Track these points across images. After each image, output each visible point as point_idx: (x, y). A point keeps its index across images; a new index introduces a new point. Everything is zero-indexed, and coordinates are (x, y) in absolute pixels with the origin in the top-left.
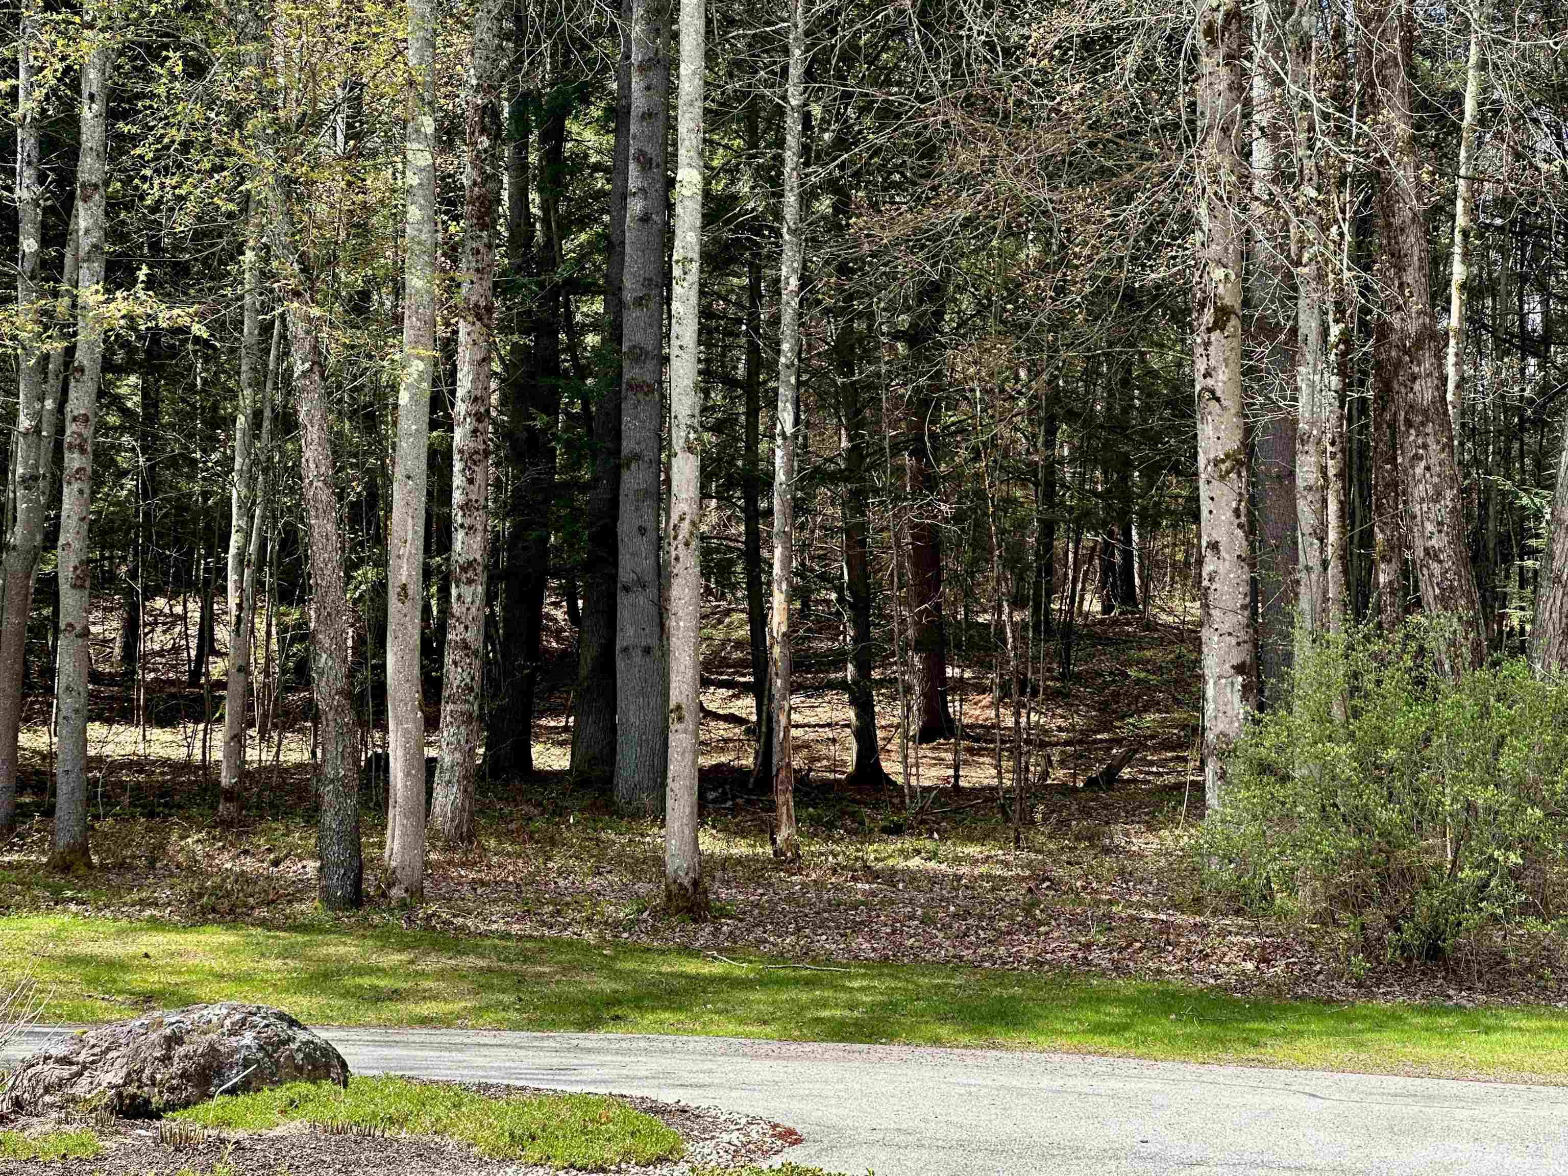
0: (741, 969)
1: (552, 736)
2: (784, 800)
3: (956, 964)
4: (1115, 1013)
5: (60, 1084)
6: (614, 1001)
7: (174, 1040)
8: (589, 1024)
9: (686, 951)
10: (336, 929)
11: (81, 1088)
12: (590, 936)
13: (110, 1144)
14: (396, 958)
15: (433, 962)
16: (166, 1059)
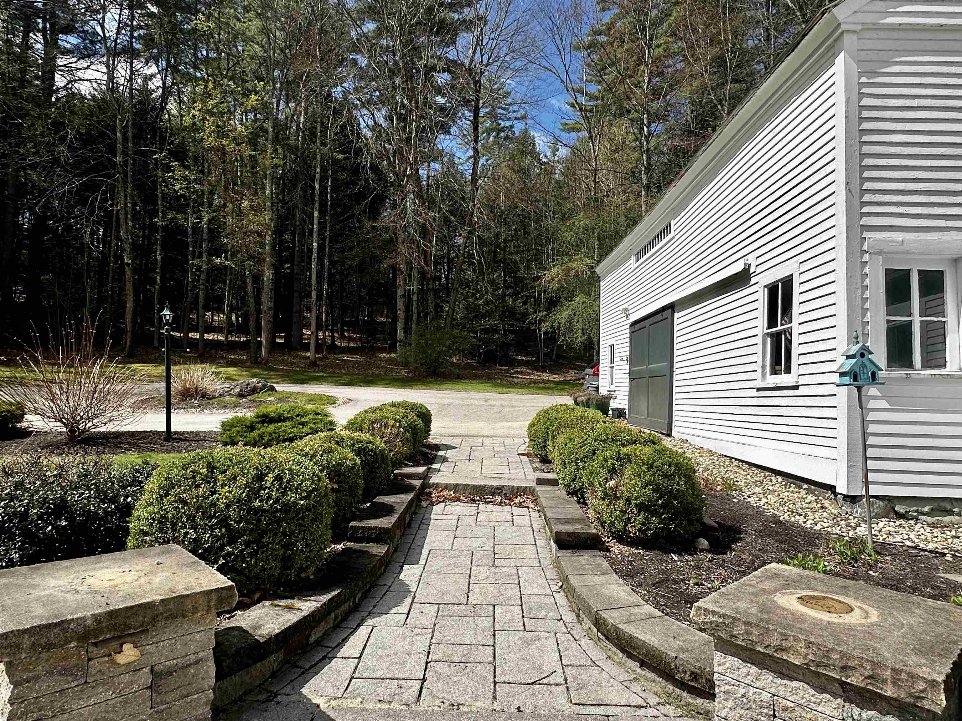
0: (325, 375)
1: (281, 337)
2: (325, 347)
3: (360, 374)
4: (388, 382)
5: (228, 392)
6: (306, 379)
7: (248, 384)
8: (302, 383)
9: (314, 372)
10: (253, 367)
11: (232, 392)
12: (298, 369)
13: (241, 401)
14: (266, 372)
15: (272, 373)
16: (247, 388)
